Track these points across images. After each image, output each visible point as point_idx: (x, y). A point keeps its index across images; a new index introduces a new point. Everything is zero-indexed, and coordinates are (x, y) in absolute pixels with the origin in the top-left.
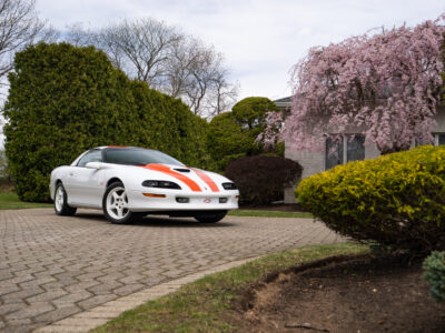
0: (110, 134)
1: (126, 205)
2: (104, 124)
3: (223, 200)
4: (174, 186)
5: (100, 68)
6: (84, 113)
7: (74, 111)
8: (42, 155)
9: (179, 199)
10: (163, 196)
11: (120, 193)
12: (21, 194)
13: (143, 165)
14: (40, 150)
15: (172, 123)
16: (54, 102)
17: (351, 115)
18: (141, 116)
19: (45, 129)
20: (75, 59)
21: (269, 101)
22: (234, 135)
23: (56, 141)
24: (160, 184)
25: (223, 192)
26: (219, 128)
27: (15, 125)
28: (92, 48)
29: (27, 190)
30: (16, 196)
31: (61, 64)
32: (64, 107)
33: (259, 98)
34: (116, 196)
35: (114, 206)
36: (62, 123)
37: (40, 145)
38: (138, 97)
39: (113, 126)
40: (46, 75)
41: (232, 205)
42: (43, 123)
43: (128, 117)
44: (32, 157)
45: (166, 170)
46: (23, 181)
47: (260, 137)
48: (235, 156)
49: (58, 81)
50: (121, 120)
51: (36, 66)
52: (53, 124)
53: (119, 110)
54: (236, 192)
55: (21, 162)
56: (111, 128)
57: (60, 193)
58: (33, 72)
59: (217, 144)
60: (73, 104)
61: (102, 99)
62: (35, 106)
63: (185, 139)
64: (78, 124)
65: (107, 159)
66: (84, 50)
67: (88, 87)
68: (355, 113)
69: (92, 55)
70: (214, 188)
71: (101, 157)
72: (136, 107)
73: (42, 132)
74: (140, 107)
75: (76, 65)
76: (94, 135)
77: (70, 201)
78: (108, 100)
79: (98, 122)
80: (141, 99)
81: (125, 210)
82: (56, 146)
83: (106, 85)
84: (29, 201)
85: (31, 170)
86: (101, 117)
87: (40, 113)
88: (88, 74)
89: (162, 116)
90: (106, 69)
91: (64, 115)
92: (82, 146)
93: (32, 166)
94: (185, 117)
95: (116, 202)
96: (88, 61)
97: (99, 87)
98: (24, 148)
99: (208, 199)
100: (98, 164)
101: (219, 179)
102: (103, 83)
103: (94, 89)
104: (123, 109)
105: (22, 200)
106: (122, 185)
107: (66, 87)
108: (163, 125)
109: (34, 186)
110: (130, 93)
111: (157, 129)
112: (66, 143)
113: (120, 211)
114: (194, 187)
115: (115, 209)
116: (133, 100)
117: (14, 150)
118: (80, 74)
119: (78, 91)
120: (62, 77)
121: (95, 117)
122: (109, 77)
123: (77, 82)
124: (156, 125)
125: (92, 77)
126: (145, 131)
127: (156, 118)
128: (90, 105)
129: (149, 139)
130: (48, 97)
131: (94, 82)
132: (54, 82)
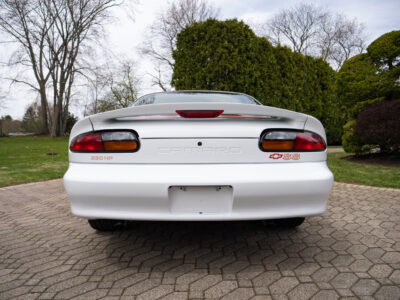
2: (245, 83)
5: (241, 35)
7: (219, 75)
18: (284, 75)
20: (218, 30)
28: (235, 20)
31: (207, 36)
32: (210, 72)
38: (280, 59)
39: (255, 84)
40: (196, 47)
48: (369, 101)
50: (264, 80)
53: (261, 71)
56: (252, 87)
58: (187, 47)
59: (348, 90)
60: (216, 69)
62: (190, 74)
63: (326, 92)
66: (227, 22)
67: (230, 53)
72: (279, 67)
74: (283, 67)
75: (219, 35)
78: (249, 62)
79: (241, 81)
80: (284, 60)
83: (247, 50)
86: (242, 77)
88: (229, 42)
89: (302, 74)
90: (246, 36)
91: (210, 78)
94: (326, 73)
96: (229, 30)
97: (240, 52)
102: (243, 47)
103: (236, 53)
104: (264, 69)
108: (304, 81)
110: (273, 56)
111: (299, 85)
116: (275, 62)
118: (223, 42)
119: (221, 57)
120: (208, 47)
121: (237, 78)
122: (249, 42)
123: (220, 50)
124: (298, 82)
125: (233, 43)
126: (287, 88)
127: (298, 76)
128: (231, 68)
129: (290, 94)
130: (199, 65)
131: (236, 47)
132: (202, 53)
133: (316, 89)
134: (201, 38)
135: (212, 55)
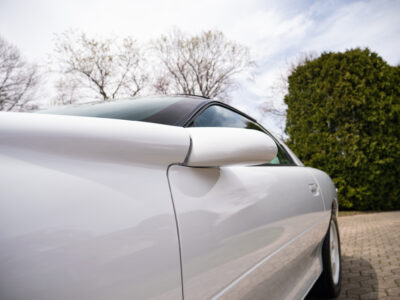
0: (390, 130)
2: (379, 120)
5: (367, 63)
16: (321, 109)
19: (316, 138)
20: (336, 62)
23: (327, 147)
31: (323, 72)
32: (331, 111)
40: (311, 86)
49: (322, 88)
52: (323, 131)
56: (391, 124)
61: (375, 95)
64: (347, 125)
66: (347, 52)
67: (354, 85)
75: (338, 67)
76: (369, 134)
78: (383, 94)
82: (327, 152)
83: (377, 79)
86: (374, 113)
88: (352, 73)
90: (375, 65)
91: (331, 120)
92: (355, 147)
97: (368, 83)
102: (371, 77)
103: (362, 86)
118: (343, 75)
119: (342, 91)
120: (325, 83)
121: (368, 115)
123: (340, 83)
125: (358, 74)
128: (358, 103)
130: (315, 106)
131: (361, 78)
132: (318, 91)
134: (315, 75)
135: (330, 92)
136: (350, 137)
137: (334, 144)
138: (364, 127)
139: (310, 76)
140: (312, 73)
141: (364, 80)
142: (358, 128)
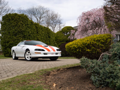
0: (29, 38)
1: (30, 56)
2: (27, 35)
3: (57, 54)
4: (43, 50)
6: (21, 32)
7: (19, 32)
8: (10, 44)
9: (44, 54)
10: (40, 53)
11: (29, 53)
12: (5, 55)
13: (35, 45)
14: (10, 43)
15: (46, 34)
16: (13, 29)
17: (93, 30)
18: (37, 33)
19: (11, 37)
20: (18, 17)
21: (72, 27)
22: (62, 37)
23: (14, 40)
24: (39, 50)
25: (57, 52)
26: (58, 35)
27: (3, 36)
28: (23, 14)
29: (6, 54)
30: (3, 55)
31: (15, 19)
32: (16, 31)
33: (69, 27)
34: (28, 53)
35: (27, 56)
36: (15, 35)
37: (10, 41)
38: (37, 27)
39: (30, 35)
40: (11, 22)
41: (59, 55)
42: (10, 35)
43: (34, 33)
44: (7, 45)
45: (41, 46)
46: (5, 51)
47: (69, 37)
48: (63, 43)
49: (14, 24)
50: (32, 34)
51: (8, 20)
52: (13, 35)
53: (31, 31)
54: (60, 52)
55: (4, 46)
57: (14, 54)
58: (7, 21)
59: (58, 39)
60: (18, 30)
61: (26, 28)
62: (8, 31)
63: (50, 39)
64: (20, 35)
65: (26, 44)
66: (21, 15)
67: (22, 25)
68: (94, 30)
69: (23, 16)
70: (54, 50)
71: (24, 43)
72: (36, 30)
73: (10, 38)
75: (19, 19)
77: (16, 56)
78: (28, 28)
79: (25, 34)
80: (37, 28)
81: (30, 57)
82: (14, 41)
83: (27, 24)
84: (7, 57)
85: (7, 48)
87: (9, 33)
88: (22, 22)
89: (43, 32)
90: (27, 20)
91: (16, 33)
93: (8, 47)
94: (50, 33)
95: (28, 55)
96: (22, 18)
98: (5, 42)
99: (53, 54)
100: (23, 45)
101: (56, 48)
102: (26, 24)
103: (24, 25)
105: (5, 56)
106: (29, 51)
107: (16, 25)
108: (44, 35)
109: (8, 53)
110: (34, 26)
111: (42, 36)
112: (17, 40)
113: (29, 58)
114: (49, 50)
115: (28, 57)
116: (35, 28)
117: (3, 43)
118: (20, 22)
119: (20, 26)
122: (28, 22)
123: (19, 24)
124: (42, 35)
126: (38, 37)
127: (42, 33)
128: (23, 30)
129: (40, 39)
130: (11, 28)
131: (24, 23)
132: (13, 24)
133: (47, 38)
136: (20, 38)
137: (16, 40)
138: (24, 36)
139: (11, 19)
140: (12, 18)
141: (25, 24)
142: (22, 36)
